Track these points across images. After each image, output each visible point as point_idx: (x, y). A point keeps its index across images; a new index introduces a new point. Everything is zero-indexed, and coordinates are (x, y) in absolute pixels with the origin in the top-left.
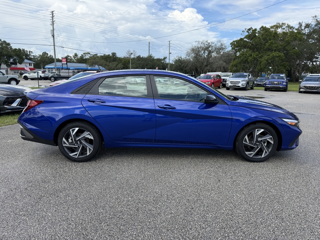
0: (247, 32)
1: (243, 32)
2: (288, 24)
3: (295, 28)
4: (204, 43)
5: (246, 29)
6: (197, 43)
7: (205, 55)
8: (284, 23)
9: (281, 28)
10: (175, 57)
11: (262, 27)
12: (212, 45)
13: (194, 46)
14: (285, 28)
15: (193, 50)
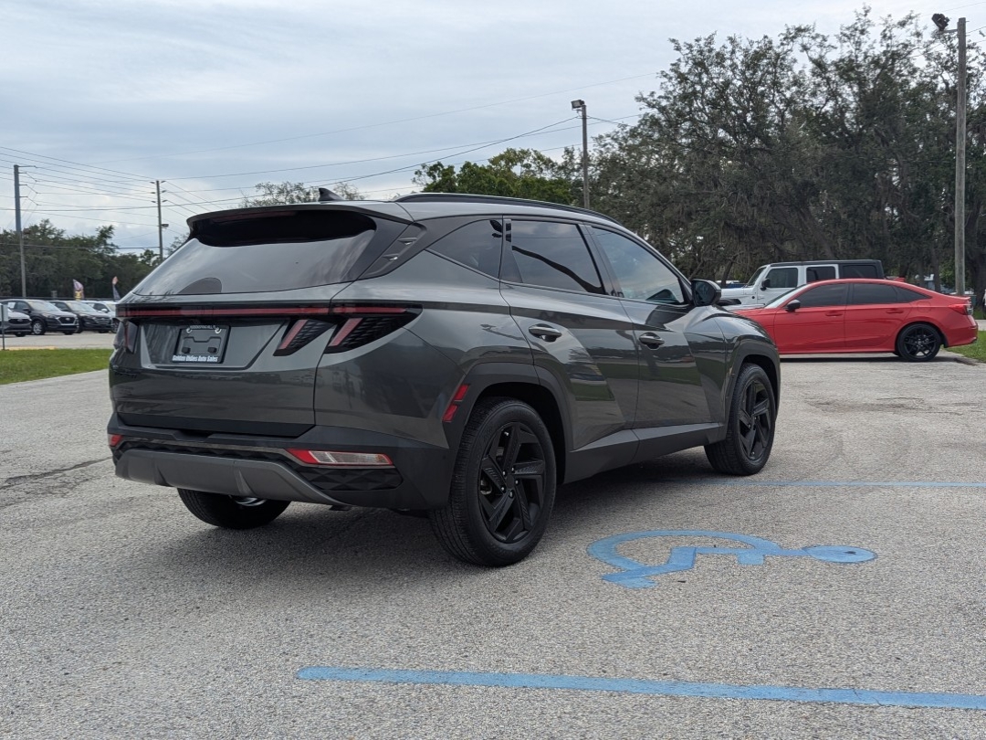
0: (430, 174)
1: (416, 173)
2: (536, 152)
3: (556, 163)
5: (424, 167)
6: (262, 191)
9: (519, 164)
11: (467, 165)
14: (529, 162)
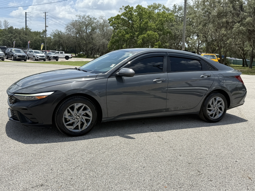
0: (125, 10)
1: (120, 9)
2: (163, 5)
3: (170, 10)
4: (85, 18)
5: (123, 7)
6: (77, 17)
7: (88, 32)
8: (160, 4)
9: (157, 9)
10: (54, 31)
11: (138, 6)
12: (94, 21)
13: (74, 20)
14: (161, 9)
15: (74, 24)
